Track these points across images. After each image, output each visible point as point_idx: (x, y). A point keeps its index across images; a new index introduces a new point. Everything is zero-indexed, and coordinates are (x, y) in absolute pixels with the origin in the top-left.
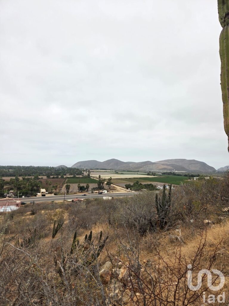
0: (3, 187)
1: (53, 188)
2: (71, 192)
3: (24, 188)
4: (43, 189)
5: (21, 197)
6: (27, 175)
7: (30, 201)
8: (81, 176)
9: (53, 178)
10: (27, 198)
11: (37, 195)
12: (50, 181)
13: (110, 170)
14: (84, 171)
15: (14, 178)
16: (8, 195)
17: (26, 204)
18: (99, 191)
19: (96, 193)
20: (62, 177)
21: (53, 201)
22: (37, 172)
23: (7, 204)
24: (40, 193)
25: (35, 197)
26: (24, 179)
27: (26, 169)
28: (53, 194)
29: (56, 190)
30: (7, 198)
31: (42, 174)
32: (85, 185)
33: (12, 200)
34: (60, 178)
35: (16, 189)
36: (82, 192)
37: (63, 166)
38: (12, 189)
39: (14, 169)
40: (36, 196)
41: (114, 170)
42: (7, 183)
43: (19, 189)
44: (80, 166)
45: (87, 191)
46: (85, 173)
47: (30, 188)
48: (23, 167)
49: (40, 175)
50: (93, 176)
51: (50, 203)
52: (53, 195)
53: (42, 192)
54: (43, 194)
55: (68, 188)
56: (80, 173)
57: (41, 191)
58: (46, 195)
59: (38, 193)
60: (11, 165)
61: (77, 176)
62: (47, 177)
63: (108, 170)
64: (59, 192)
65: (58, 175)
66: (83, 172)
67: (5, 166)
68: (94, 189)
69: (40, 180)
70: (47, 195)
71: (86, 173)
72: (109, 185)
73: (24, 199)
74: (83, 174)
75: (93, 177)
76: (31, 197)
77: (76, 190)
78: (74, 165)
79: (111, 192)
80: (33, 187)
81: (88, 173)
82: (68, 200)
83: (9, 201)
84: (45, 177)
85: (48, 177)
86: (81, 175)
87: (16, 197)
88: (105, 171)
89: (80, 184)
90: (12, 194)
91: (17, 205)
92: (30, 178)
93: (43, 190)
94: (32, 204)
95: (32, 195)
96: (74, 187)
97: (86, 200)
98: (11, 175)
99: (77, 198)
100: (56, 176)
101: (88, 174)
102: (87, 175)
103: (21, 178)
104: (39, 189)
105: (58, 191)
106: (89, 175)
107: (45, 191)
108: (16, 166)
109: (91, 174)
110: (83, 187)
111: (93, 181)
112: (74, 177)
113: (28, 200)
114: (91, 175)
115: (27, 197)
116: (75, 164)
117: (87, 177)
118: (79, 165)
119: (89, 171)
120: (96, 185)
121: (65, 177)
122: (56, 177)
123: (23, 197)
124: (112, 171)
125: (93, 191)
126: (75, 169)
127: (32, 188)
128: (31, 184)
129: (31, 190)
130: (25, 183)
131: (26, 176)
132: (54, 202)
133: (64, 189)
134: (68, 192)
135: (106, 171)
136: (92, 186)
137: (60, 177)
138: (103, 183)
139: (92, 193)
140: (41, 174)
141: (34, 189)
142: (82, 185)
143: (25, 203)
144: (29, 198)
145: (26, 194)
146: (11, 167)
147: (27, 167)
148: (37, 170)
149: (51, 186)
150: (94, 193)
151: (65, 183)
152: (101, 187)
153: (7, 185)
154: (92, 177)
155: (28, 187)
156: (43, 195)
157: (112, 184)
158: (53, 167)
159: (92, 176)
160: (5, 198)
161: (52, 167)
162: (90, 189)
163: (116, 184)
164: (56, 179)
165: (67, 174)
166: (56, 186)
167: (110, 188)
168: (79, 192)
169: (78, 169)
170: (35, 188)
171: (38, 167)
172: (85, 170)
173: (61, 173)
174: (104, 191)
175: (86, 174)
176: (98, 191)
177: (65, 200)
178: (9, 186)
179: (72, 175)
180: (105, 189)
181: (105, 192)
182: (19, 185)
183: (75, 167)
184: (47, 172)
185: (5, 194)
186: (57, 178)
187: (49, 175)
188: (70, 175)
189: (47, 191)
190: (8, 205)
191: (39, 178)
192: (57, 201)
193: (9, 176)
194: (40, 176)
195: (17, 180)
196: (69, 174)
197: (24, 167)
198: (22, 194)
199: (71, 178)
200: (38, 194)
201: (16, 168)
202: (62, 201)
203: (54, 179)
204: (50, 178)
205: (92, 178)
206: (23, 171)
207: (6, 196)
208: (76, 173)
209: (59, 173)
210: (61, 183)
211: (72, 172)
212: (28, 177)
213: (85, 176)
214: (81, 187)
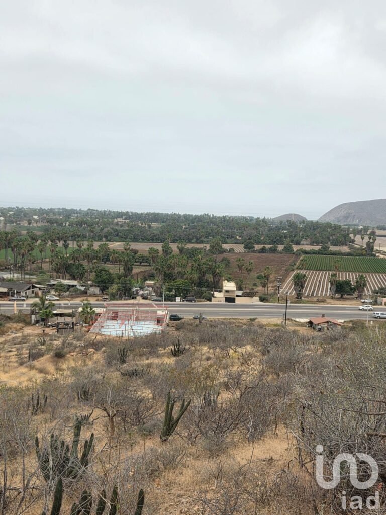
0: (131, 270)
1: (258, 281)
2: (308, 296)
3: (182, 275)
4: (228, 281)
5: (171, 298)
6: (194, 240)
7: (194, 312)
8: (345, 249)
9: (263, 251)
10: (186, 303)
11: (213, 299)
12: (252, 258)
14: (356, 232)
15: (159, 247)
16: (141, 292)
17: (183, 320)
20: (288, 250)
21: (255, 319)
22: (218, 233)
23: (134, 317)
24: (220, 291)
25: (208, 303)
26: (181, 250)
27: (193, 223)
28: (258, 298)
29: (264, 286)
30: (139, 300)
31: (232, 237)
32: (352, 278)
33: (150, 306)
34: (281, 253)
35: (162, 277)
36: (342, 298)
37: (295, 215)
38: (152, 277)
39: (163, 222)
40: (210, 300)
42: (143, 260)
43: (168, 277)
44: (346, 217)
45: (360, 296)
46: (358, 238)
47: (196, 276)
48: (185, 216)
49: (228, 241)
51: (245, 324)
52: (255, 301)
53: (227, 291)
54: (229, 295)
55: (299, 282)
56: (342, 239)
57: (225, 288)
58: (237, 298)
59: (215, 291)
60: (157, 212)
61: (333, 249)
62: (245, 248)
64: (274, 294)
65: (276, 241)
66: (352, 236)
67: (142, 214)
69: (225, 255)
70: (239, 301)
71: (363, 239)
73: (181, 306)
74: (353, 241)
75: (385, 253)
76: (198, 301)
77: (326, 291)
78: (327, 213)
80: (204, 275)
81: (366, 239)
82: (297, 320)
83: (140, 309)
84: (239, 249)
85: (249, 247)
86: (346, 245)
87: (160, 298)
89: (335, 275)
90: (151, 289)
91: (159, 321)
92: (201, 249)
93: (229, 286)
94: (197, 322)
95: (200, 296)
96: (320, 282)
97: (350, 325)
98: (154, 239)
99: (323, 316)
100: (271, 246)
101: (368, 244)
102: (365, 246)
103: (174, 247)
104: (218, 282)
105: (270, 290)
106: (370, 247)
107: (235, 289)
108: (167, 215)
109: (376, 242)
110: (348, 283)
111: (384, 267)
112: (324, 252)
113: (187, 310)
114: (375, 248)
115: (187, 301)
116: (330, 212)
117: (364, 252)
118: (343, 213)
119: (373, 233)
121: (295, 250)
122: (270, 249)
123: (178, 299)
125: (379, 299)
126: (329, 225)
127: (200, 278)
128: (199, 265)
129: (199, 284)
130: (184, 262)
131: (190, 241)
132: (256, 321)
133: (288, 288)
134: (299, 296)
136: (376, 280)
137: (281, 248)
139: (375, 303)
140: (229, 238)
141: (207, 281)
142: (343, 276)
143: (182, 317)
144: (193, 303)
145: (185, 294)
146: (156, 217)
147: (196, 217)
148: (219, 227)
149: (254, 274)
150: (381, 305)
151: (295, 266)
153: (142, 264)
154: (379, 252)
155: (191, 273)
156: (230, 300)
158: (264, 221)
159: (381, 249)
160: (134, 298)
161: (262, 217)
164: (271, 255)
165: (302, 242)
166: (267, 277)
168: (332, 298)
169: (336, 228)
170: (209, 277)
171: (224, 217)
172: (361, 230)
173: (286, 237)
175: (360, 242)
177: (289, 319)
178: (148, 268)
179: (317, 243)
182: (169, 267)
183: (332, 220)
184: (245, 233)
185: (134, 289)
186: (274, 251)
187: (252, 241)
188: (311, 244)
189: (239, 288)
190: (137, 319)
191: (225, 251)
192: (264, 321)
193: (148, 241)
194: (226, 243)
195: (167, 251)
196: (309, 241)
197: (188, 219)
198: (176, 291)
199: (314, 253)
200: (216, 294)
201: (167, 219)
202: (278, 321)
203: (263, 254)
204: (254, 252)
205: (381, 256)
206: (184, 227)
207: (137, 294)
208: (331, 238)
209: (278, 238)
210: (283, 267)
211: (318, 235)
212: (195, 246)
213: (358, 249)
214: (339, 283)
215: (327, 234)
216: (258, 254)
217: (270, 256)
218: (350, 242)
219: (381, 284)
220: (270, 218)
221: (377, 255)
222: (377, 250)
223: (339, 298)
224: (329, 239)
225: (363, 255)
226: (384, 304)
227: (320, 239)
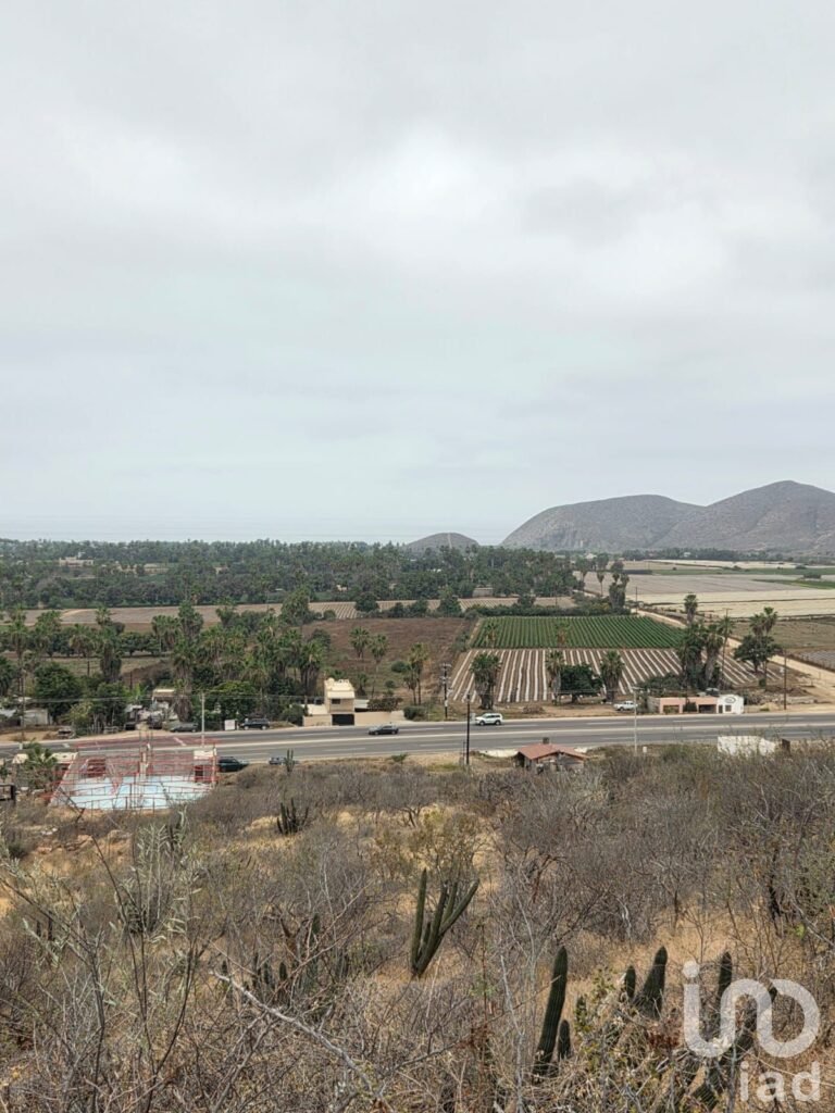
0: (119, 667)
1: (398, 678)
2: (504, 702)
3: (232, 671)
4: (336, 680)
5: (215, 724)
6: (245, 597)
7: (270, 750)
8: (566, 602)
9: (397, 612)
10: (248, 731)
11: (305, 718)
12: (376, 629)
13: (762, 557)
14: (585, 566)
15: (173, 613)
16: (145, 715)
17: (246, 769)
18: (692, 699)
19: (667, 710)
20: (449, 608)
21: (403, 757)
22: (299, 579)
23: (144, 767)
24: (320, 702)
25: (296, 728)
26: (226, 619)
27: (238, 559)
28: (401, 713)
29: (412, 687)
30: (142, 731)
31: (327, 587)
32: (594, 660)
33: (170, 742)
34: (435, 616)
35: (188, 677)
36: (574, 703)
37: (453, 535)
38: (163, 679)
39: (170, 561)
40: (299, 722)
41: (790, 560)
42: (138, 644)
43: (203, 677)
44: (560, 536)
45: (611, 697)
46: (591, 579)
47: (265, 672)
48: (218, 546)
49: (318, 595)
50: (649, 599)
51: (384, 769)
52: (396, 718)
53: (335, 701)
54: (341, 710)
55: (486, 674)
56: (559, 582)
57: (330, 695)
58: (357, 715)
59: (311, 702)
60: (153, 539)
61: (542, 602)
62: (358, 608)
63: (746, 559)
64: (434, 700)
65: (423, 591)
66: (576, 574)
67: (121, 545)
68: (656, 686)
69: (316, 625)
70: (362, 721)
71: (601, 579)
72: (756, 663)
73: (237, 738)
74: (580, 585)
75: (648, 607)
76: (274, 727)
77: (541, 689)
78: (521, 527)
79: (770, 705)
80: (281, 669)
81: (609, 579)
82: (492, 753)
83: (156, 749)
84: (346, 610)
85: (365, 606)
86: (567, 594)
87: (191, 725)
88: (730, 564)
89: (559, 655)
90: (166, 706)
91: (199, 773)
92: (263, 615)
93: (339, 689)
94: (282, 769)
95: (276, 714)
96: (524, 672)
97: (602, 757)
98: (153, 598)
99: (546, 740)
100: (412, 602)
101: (613, 588)
102: (606, 594)
103: (209, 615)
104: (314, 682)
105: (426, 694)
106: (617, 594)
107: (352, 695)
108: (178, 545)
109: (629, 586)
110: (585, 671)
111: (649, 634)
112: (524, 609)
113: (257, 747)
114: (628, 597)
115: (250, 726)
116: (525, 527)
117: (606, 607)
118: (551, 528)
119: (617, 569)
120: (667, 662)
121: (464, 609)
122: (412, 608)
123: (230, 725)
124: (775, 566)
125: (652, 701)
126: (526, 554)
127: (273, 676)
128: (271, 648)
129: (273, 689)
130: (236, 642)
131: (237, 599)
132: (407, 760)
133: (461, 685)
134: (487, 703)
135: (737, 569)
136: (639, 665)
137: (433, 605)
138: (714, 649)
139: (644, 709)
140: (322, 588)
141: (289, 681)
142: (573, 658)
143: (243, 762)
144: (264, 731)
145: (244, 710)
146: (153, 552)
147: (242, 548)
148: (297, 565)
149: (387, 663)
150: (657, 712)
151: (469, 642)
152: (703, 673)
153: (137, 653)
154: (636, 605)
155: (255, 667)
156: (343, 720)
157: (780, 653)
158: (390, 548)
159: (640, 598)
160: (132, 728)
161: (384, 543)
162: (627, 685)
163: (805, 655)
164: (415, 620)
165: (476, 591)
166: (417, 666)
167: (762, 684)
168: (555, 704)
169: (544, 559)
170: (293, 673)
171: (304, 545)
172: (593, 563)
173: (441, 583)
174: (721, 701)
175: (597, 586)
176: (680, 702)
177: (474, 753)
178: (150, 662)
179: (508, 593)
180: (728, 689)
181: (728, 708)
182: (203, 655)
183: (527, 542)
184: (355, 577)
185: (130, 708)
186: (420, 611)
187: (371, 592)
188: (496, 595)
189: (360, 693)
190: (151, 772)
191: (314, 617)
192: (423, 759)
193: (143, 603)
194: (315, 600)
195: (191, 624)
196: (490, 588)
197: (222, 550)
198: (223, 708)
199: (504, 612)
200: (313, 709)
201: (179, 554)
202: (453, 757)
203: (397, 620)
204: (379, 616)
205: (642, 613)
206: (218, 569)
207: (138, 719)
208: (535, 580)
209: (426, 584)
210: (444, 644)
211: (507, 575)
212: (251, 610)
213: (593, 601)
214: (566, 671)
215: (526, 573)
216: (387, 621)
217: (415, 622)
218: (575, 588)
219: (648, 671)
220: (401, 545)
221: (633, 611)
222: (631, 602)
223: (568, 703)
224: (531, 583)
225: (604, 613)
226: (661, 709)
227: (513, 583)
